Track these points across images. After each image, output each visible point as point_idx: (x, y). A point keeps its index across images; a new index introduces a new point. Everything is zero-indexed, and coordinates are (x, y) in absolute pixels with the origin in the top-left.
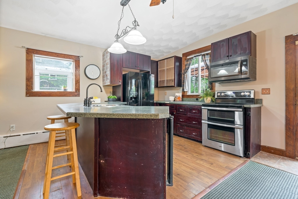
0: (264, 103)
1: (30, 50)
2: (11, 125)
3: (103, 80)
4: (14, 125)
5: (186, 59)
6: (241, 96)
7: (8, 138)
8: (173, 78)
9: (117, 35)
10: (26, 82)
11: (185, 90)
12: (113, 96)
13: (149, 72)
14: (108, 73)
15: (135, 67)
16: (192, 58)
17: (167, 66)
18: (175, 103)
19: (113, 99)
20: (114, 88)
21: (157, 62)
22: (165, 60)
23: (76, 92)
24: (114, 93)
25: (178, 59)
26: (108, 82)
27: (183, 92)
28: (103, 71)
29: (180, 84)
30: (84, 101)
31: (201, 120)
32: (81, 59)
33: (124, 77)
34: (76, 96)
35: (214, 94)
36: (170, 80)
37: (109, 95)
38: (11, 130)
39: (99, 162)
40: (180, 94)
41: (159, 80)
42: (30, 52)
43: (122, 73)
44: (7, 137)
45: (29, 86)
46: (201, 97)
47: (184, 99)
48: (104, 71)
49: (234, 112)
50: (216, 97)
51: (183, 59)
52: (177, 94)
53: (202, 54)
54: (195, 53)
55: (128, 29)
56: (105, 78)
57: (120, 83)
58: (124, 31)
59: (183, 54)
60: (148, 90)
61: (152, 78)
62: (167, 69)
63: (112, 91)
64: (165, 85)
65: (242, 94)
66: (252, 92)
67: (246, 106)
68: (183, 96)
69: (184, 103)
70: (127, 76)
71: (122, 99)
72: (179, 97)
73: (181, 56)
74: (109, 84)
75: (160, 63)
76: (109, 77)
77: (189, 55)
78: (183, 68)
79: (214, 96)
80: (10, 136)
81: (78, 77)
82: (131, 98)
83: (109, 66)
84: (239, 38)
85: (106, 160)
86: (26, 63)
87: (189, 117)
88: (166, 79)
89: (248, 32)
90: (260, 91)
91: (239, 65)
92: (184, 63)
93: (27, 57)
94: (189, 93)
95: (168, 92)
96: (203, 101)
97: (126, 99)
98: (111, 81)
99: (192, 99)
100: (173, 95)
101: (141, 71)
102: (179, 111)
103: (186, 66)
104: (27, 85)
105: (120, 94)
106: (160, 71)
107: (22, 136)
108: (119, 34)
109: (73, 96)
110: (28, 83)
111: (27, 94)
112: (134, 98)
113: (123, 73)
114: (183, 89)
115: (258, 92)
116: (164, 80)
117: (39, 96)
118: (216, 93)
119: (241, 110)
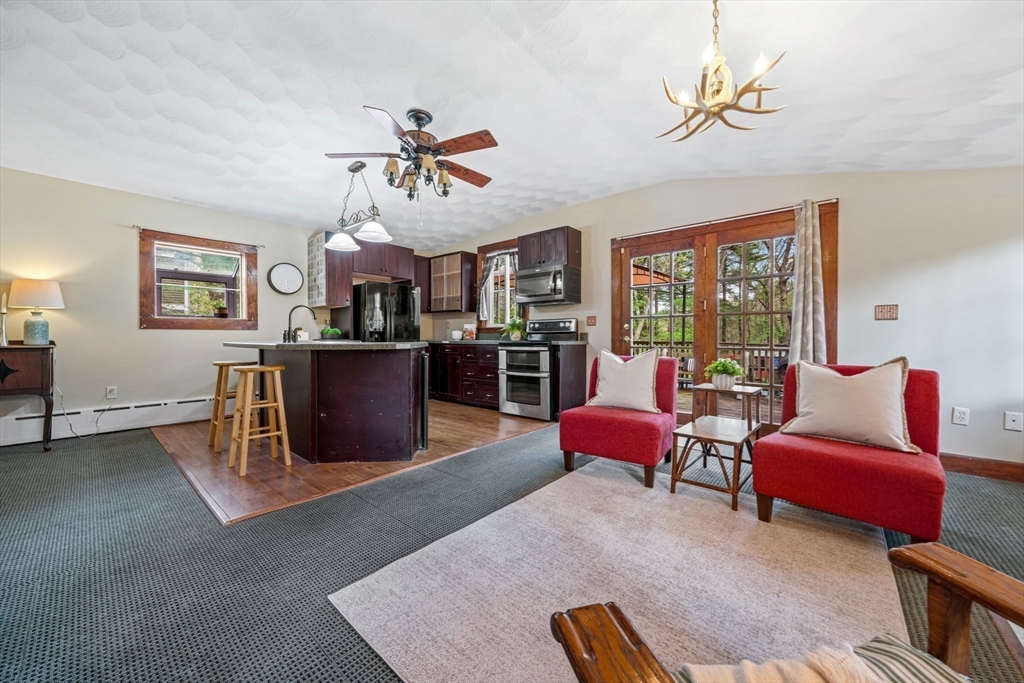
0: (591, 339)
1: (147, 233)
2: (109, 388)
3: (310, 297)
4: (115, 387)
5: (484, 259)
6: (560, 328)
7: (106, 412)
8: (459, 294)
9: (343, 220)
10: (141, 298)
11: (482, 319)
12: (332, 328)
13: (410, 281)
14: (322, 280)
15: (380, 272)
16: (494, 256)
17: (448, 271)
18: (464, 342)
19: (332, 335)
20: (334, 312)
21: (429, 259)
22: (445, 258)
23: (249, 320)
24: (334, 323)
25: (469, 259)
26: (321, 301)
27: (480, 322)
28: (309, 276)
29: (473, 306)
30: (285, 335)
31: (498, 369)
32: (260, 252)
33: (357, 290)
34: (249, 328)
35: (526, 326)
36: (454, 298)
37: (322, 327)
38: (109, 397)
39: (319, 416)
40: (472, 327)
41: (433, 297)
42: (147, 236)
43: (351, 283)
44: (104, 410)
45: (147, 307)
46: (504, 331)
47: (481, 335)
48: (312, 277)
49: (538, 352)
50: (528, 330)
51: (479, 258)
52: (466, 326)
53: (511, 251)
54: (499, 249)
55: (363, 217)
56: (315, 293)
57: (348, 304)
58: (355, 216)
59: (480, 249)
60: (410, 318)
61: (417, 292)
62: (448, 276)
63: (328, 319)
64: (444, 309)
65: (562, 325)
66: (574, 321)
67: (554, 343)
68: (479, 329)
69: (480, 342)
70: (362, 289)
71: (352, 335)
72: (471, 333)
73: (476, 252)
74: (324, 304)
75: (435, 262)
76: (323, 291)
77: (489, 252)
78: (479, 276)
79: (525, 330)
80: (109, 410)
81: (254, 289)
82: (371, 333)
83: (323, 267)
84: (553, 234)
85: (328, 414)
86: (140, 258)
87: (482, 367)
88: (445, 296)
89: (563, 228)
90: (585, 319)
91: (551, 278)
92: (482, 265)
93: (142, 247)
94: (491, 324)
95: (452, 322)
96: (508, 336)
97: (362, 334)
98: (328, 300)
99: (493, 335)
100: (461, 329)
101: (393, 278)
102: (466, 357)
103: (484, 271)
104: (142, 305)
105: (348, 323)
106: (435, 278)
107: (132, 409)
108: (346, 218)
109: (243, 329)
110: (144, 300)
111: (141, 323)
112: (378, 333)
113: (355, 282)
114: (478, 317)
115: (582, 322)
116: (443, 299)
117: (168, 328)
118: (528, 322)
119: (546, 349)
